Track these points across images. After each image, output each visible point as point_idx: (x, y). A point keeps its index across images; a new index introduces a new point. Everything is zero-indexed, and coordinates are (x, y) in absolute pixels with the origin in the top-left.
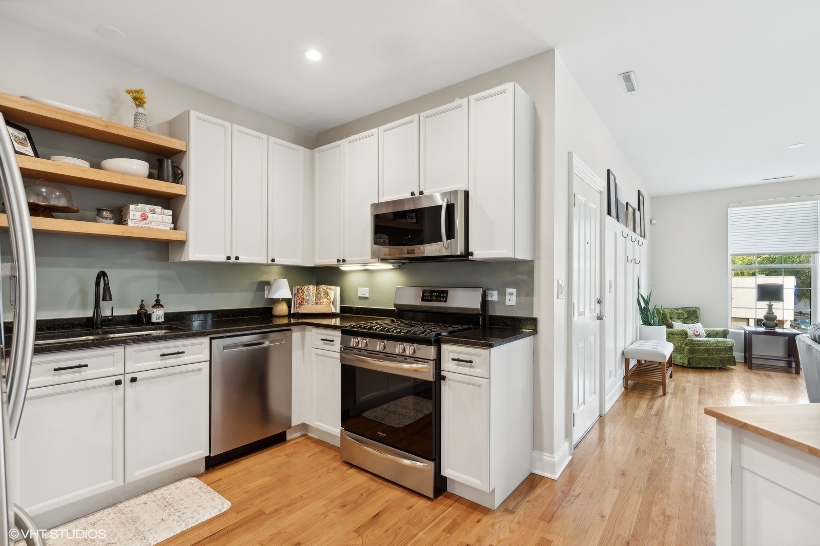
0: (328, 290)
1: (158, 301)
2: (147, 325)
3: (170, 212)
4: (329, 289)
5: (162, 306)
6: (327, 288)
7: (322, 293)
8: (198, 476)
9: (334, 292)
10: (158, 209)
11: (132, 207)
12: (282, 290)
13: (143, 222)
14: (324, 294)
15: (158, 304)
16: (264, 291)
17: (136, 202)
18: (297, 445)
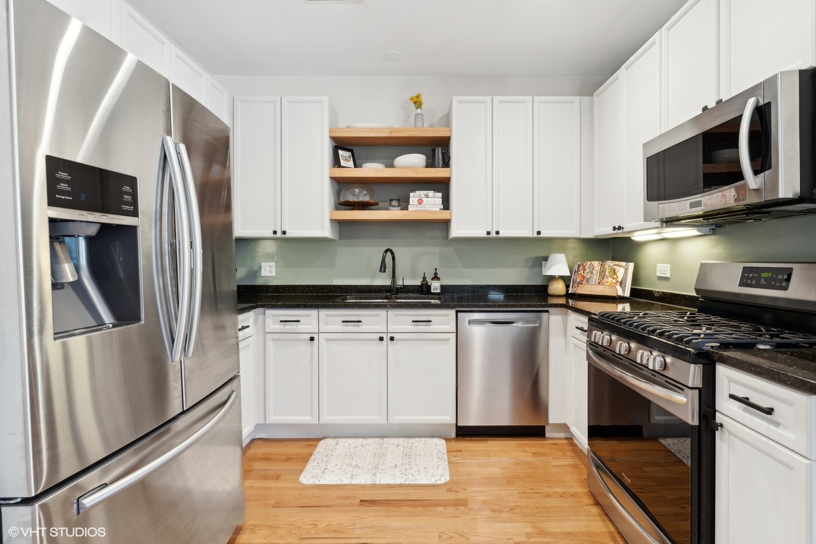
0: (615, 267)
1: (436, 274)
2: (427, 295)
3: (440, 195)
4: (618, 265)
5: (438, 279)
6: (615, 265)
7: (608, 271)
8: (448, 440)
9: (624, 271)
10: (431, 193)
11: (411, 194)
12: (558, 266)
13: (419, 206)
14: (610, 272)
15: (436, 277)
16: (542, 267)
17: (414, 190)
18: (554, 447)
